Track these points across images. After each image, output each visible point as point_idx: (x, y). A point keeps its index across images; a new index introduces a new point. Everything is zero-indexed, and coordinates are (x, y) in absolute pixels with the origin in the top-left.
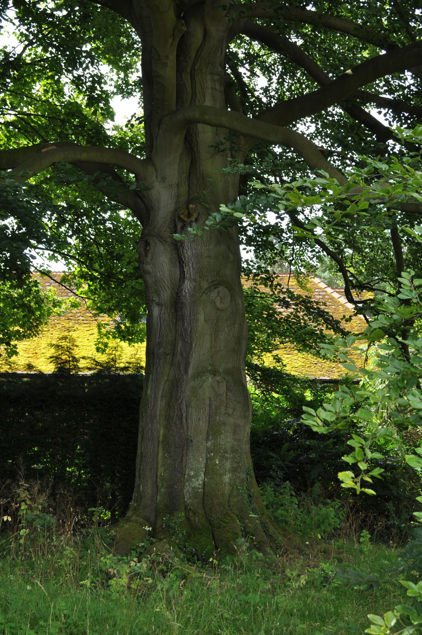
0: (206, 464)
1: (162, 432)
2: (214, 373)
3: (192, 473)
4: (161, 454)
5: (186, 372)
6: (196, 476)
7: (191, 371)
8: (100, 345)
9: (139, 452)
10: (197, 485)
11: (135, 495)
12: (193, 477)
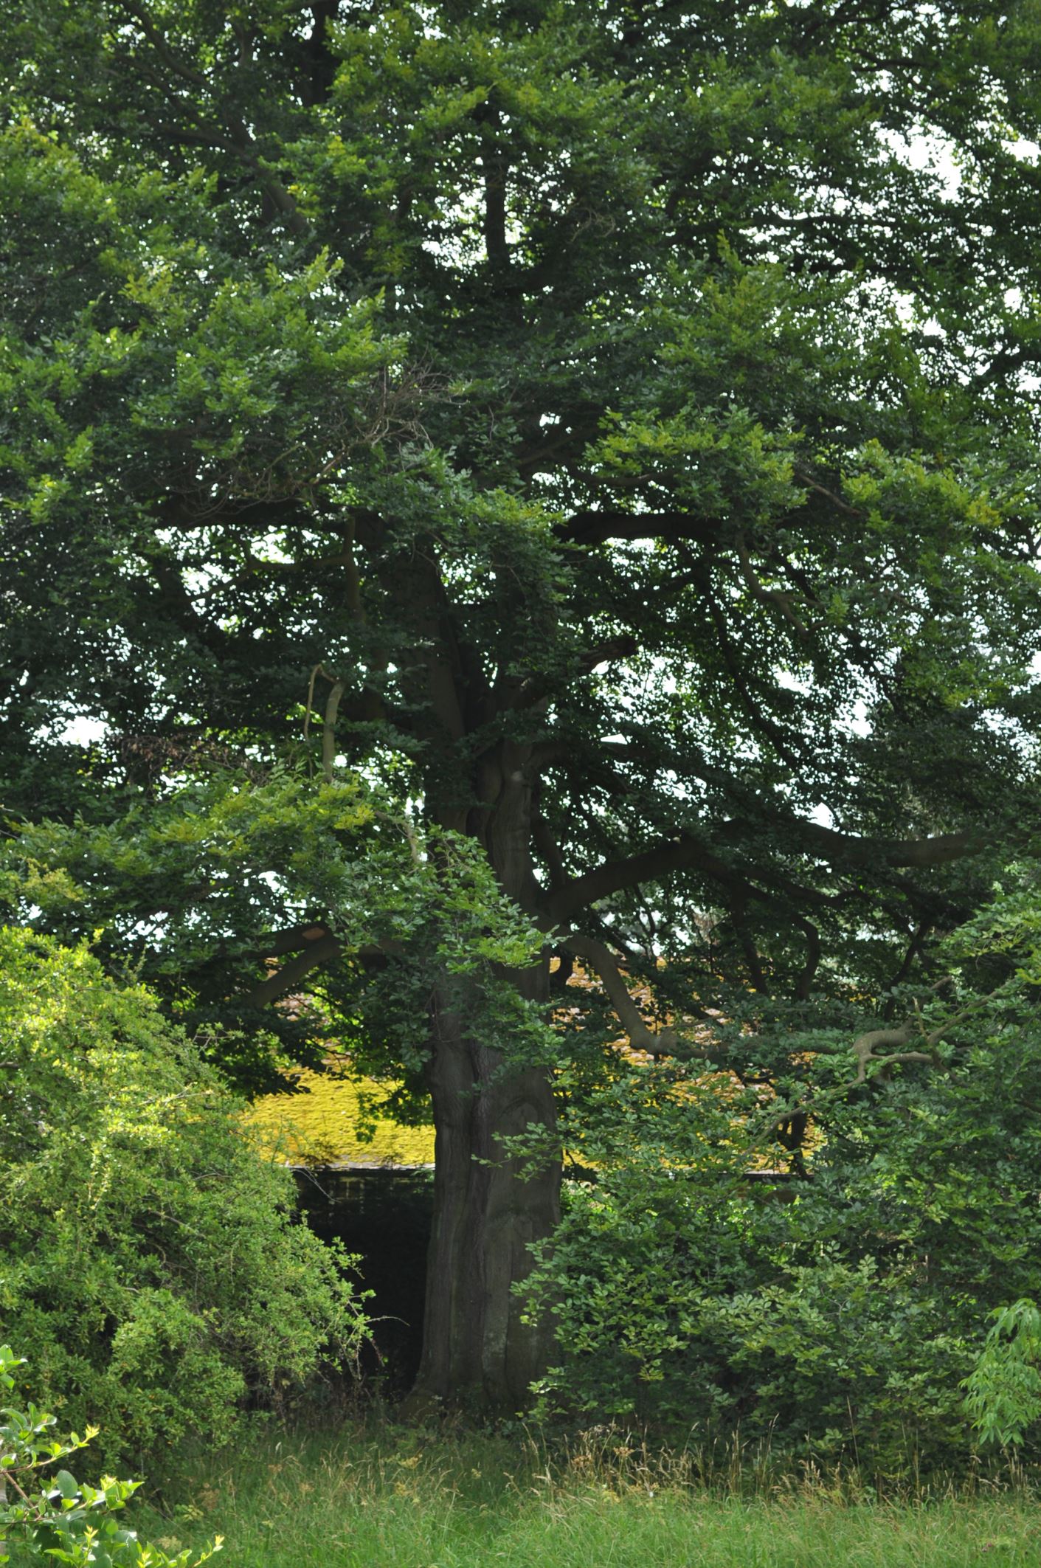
0: (509, 1325)
1: (455, 1284)
2: (518, 1211)
3: (491, 1335)
4: (453, 1312)
5: (483, 1211)
6: (496, 1338)
7: (489, 1209)
8: (363, 1130)
9: (427, 1309)
10: (497, 1349)
11: (423, 1363)
12: (493, 1339)
